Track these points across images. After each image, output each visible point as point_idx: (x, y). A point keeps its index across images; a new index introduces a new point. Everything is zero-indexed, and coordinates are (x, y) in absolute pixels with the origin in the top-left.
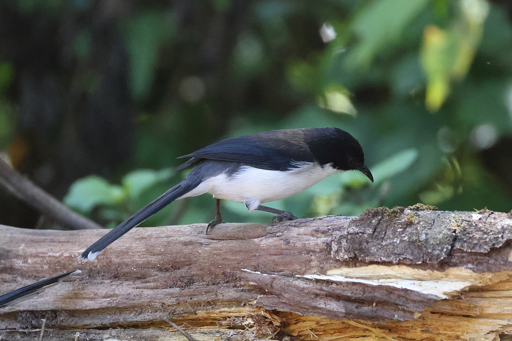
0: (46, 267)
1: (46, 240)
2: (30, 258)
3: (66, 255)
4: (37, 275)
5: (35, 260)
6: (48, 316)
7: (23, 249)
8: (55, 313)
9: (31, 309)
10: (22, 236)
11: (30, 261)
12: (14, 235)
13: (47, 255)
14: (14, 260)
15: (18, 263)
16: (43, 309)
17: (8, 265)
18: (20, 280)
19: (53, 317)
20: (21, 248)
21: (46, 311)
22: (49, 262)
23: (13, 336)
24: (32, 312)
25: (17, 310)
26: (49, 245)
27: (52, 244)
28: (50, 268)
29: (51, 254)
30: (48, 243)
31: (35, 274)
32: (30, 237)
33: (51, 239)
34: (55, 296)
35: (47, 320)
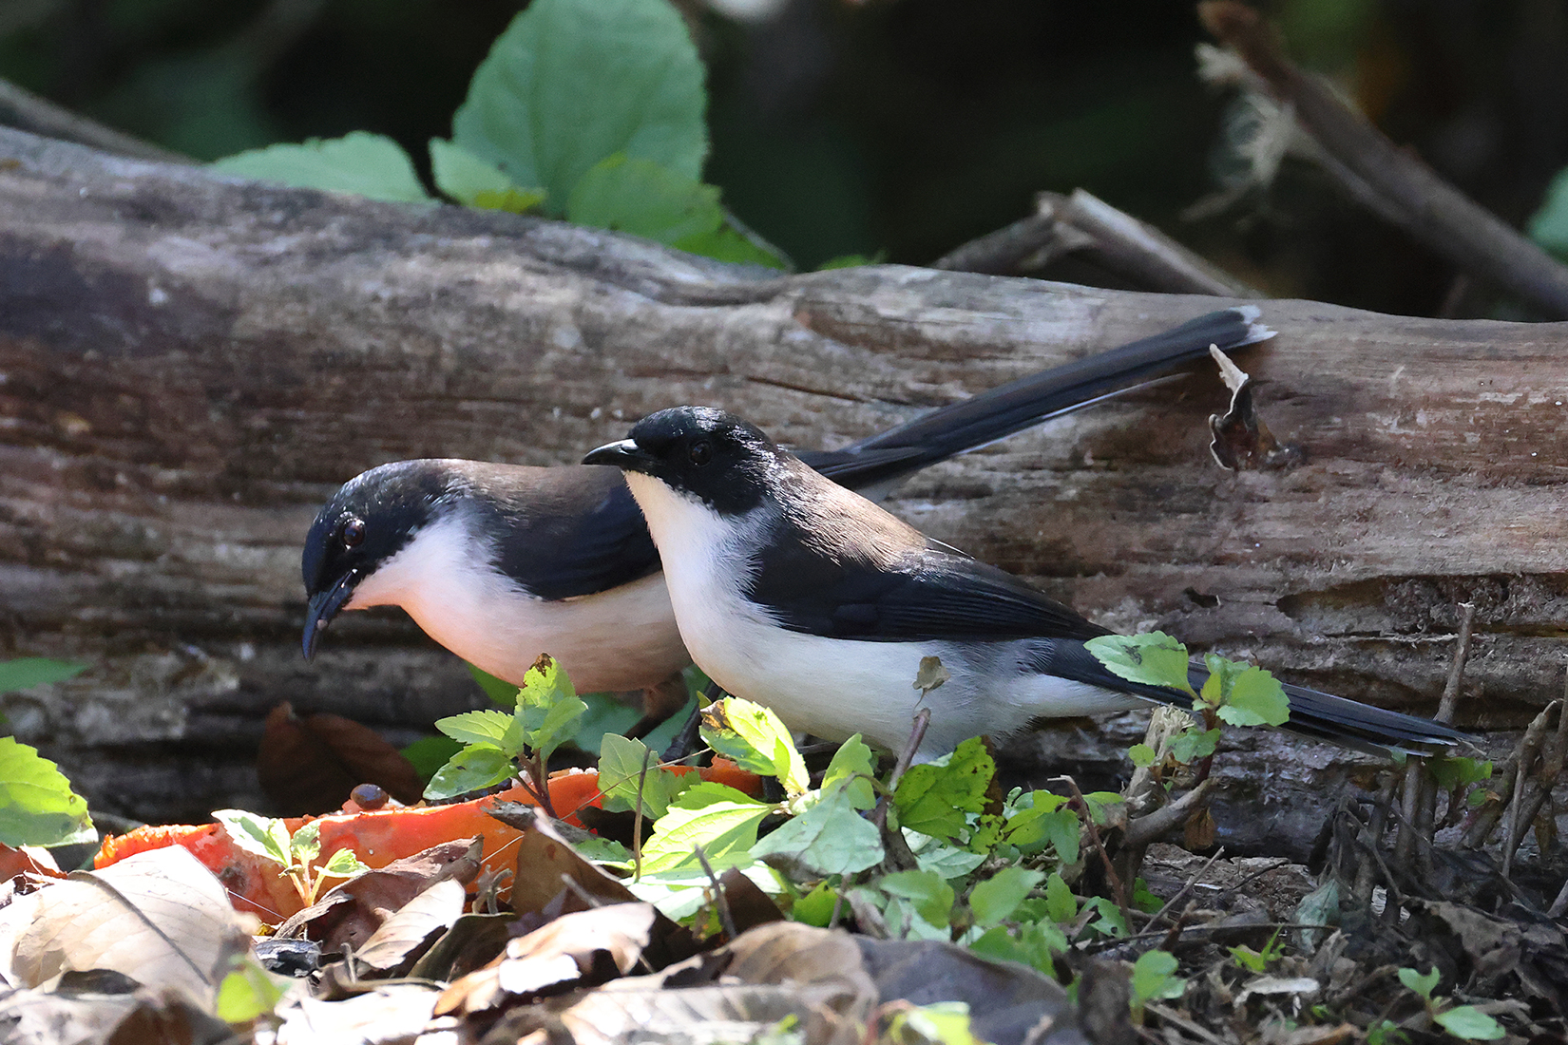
0: (1473, 438)
1: (1472, 351)
2: (1422, 410)
3: (1537, 399)
4: (1445, 463)
5: (1439, 415)
6: (1481, 594)
7: (1399, 382)
8: (1504, 585)
9: (1425, 570)
10: (1398, 339)
11: (1422, 418)
12: (1370, 338)
13: (1478, 401)
14: (1369, 415)
15: (1387, 426)
16: (1465, 572)
17: (1352, 431)
18: (1393, 479)
19: (1495, 596)
20: (1395, 377)
21: (1475, 578)
22: (1482, 421)
23: (1371, 656)
24: (1429, 581)
25: (1383, 576)
26: (1483, 369)
27: (1491, 363)
28: (1485, 440)
29: (1489, 397)
30: (1478, 363)
31: (1437, 460)
32: (1423, 342)
33: (1491, 349)
34: (1502, 529)
35: (1478, 606)
